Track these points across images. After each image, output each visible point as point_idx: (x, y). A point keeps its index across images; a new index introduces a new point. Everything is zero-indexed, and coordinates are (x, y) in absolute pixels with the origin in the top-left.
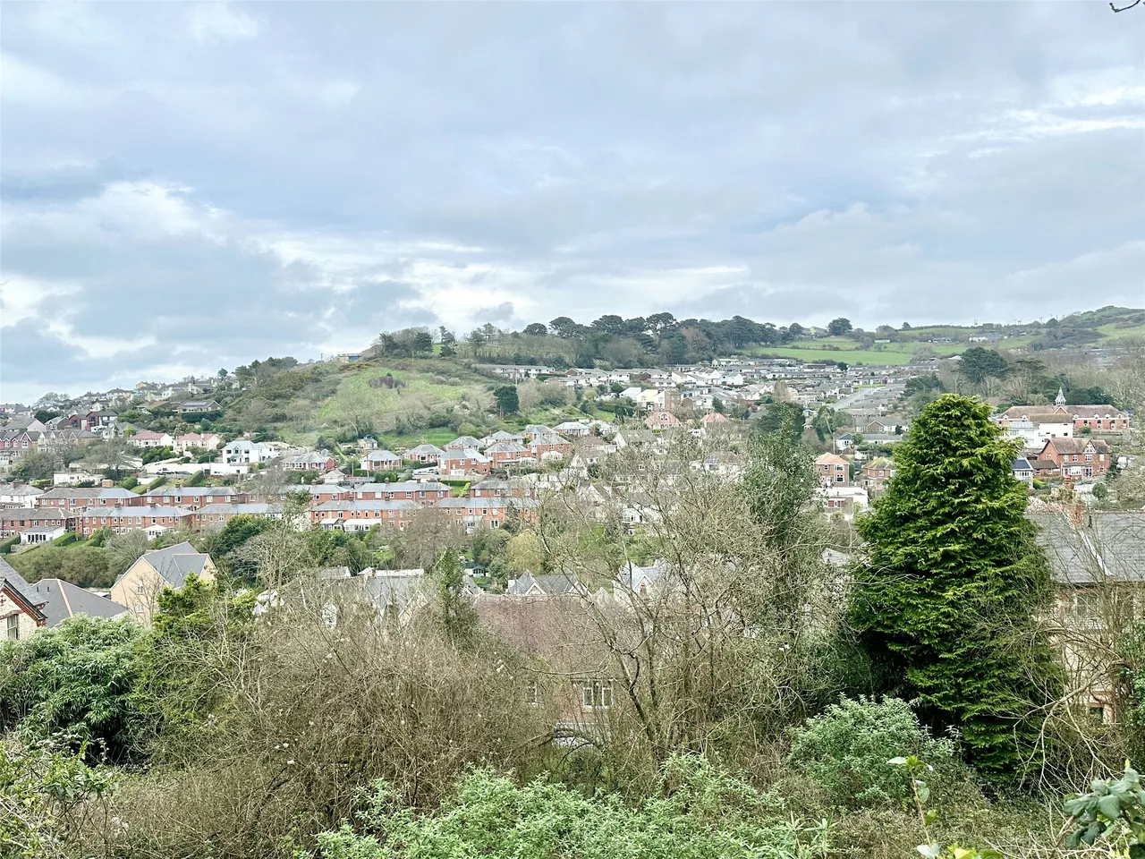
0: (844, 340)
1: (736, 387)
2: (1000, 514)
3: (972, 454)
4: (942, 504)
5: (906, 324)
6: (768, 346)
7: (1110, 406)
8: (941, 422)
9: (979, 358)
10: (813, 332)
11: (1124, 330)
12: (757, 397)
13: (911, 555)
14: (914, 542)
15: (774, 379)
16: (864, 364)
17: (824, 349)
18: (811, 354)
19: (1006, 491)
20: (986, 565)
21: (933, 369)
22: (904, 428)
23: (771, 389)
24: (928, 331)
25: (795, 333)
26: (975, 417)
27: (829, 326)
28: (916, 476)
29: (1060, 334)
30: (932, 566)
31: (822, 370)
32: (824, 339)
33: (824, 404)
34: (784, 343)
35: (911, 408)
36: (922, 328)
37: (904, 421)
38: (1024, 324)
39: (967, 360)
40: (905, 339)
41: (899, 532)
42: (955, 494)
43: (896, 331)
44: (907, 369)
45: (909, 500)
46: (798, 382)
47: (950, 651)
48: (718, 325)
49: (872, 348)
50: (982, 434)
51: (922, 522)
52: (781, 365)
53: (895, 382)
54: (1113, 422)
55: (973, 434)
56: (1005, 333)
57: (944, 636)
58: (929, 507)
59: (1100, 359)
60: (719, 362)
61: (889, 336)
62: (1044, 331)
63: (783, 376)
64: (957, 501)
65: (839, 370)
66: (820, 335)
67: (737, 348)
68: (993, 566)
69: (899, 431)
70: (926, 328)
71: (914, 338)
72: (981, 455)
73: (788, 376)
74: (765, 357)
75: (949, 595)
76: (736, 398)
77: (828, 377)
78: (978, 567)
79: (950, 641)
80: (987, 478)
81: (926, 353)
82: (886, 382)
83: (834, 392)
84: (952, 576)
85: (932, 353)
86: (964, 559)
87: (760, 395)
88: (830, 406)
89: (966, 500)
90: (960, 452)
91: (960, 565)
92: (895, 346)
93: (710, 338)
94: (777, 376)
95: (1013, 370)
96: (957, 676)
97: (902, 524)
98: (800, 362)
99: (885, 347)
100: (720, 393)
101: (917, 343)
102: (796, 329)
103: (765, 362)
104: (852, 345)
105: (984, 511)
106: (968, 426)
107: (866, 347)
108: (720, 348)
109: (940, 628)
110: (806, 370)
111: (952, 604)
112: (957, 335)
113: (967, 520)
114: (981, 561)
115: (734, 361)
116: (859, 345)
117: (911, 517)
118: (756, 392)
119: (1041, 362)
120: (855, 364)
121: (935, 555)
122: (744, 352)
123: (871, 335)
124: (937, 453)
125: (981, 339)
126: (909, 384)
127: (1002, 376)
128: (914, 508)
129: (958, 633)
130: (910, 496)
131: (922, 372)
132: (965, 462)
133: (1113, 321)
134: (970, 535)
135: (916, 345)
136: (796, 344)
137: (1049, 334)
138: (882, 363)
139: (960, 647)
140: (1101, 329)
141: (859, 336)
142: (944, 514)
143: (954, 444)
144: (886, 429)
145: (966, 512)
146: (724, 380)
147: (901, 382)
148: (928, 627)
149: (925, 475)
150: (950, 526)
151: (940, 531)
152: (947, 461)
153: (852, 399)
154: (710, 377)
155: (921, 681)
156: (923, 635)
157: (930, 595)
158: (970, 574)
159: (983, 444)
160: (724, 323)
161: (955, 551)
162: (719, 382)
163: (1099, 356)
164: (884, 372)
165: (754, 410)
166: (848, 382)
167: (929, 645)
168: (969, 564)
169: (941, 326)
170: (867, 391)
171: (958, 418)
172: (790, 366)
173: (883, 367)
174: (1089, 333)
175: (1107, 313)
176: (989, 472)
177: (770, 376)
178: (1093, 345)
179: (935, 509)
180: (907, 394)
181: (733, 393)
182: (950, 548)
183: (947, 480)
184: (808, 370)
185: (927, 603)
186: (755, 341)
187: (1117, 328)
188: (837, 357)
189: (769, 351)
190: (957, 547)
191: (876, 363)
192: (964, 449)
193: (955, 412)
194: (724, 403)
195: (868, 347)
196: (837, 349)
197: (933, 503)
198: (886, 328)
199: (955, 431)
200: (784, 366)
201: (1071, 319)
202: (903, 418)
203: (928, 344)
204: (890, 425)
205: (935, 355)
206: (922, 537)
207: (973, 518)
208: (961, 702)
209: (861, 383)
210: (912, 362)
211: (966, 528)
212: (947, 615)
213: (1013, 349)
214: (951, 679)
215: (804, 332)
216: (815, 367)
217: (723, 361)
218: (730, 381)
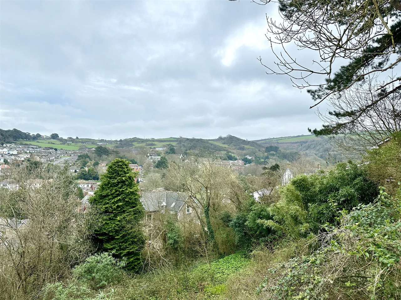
0: (56, 141)
1: (14, 155)
2: (132, 193)
3: (125, 176)
4: (116, 191)
5: (77, 137)
6: (27, 141)
7: (136, 164)
8: (116, 167)
9: (101, 149)
10: (45, 137)
11: (139, 144)
12: (23, 159)
13: (107, 208)
14: (108, 203)
15: (30, 153)
16: (63, 149)
17: (49, 143)
18: (44, 145)
19: (134, 186)
20: (129, 208)
21: (86, 152)
22: (77, 171)
23: (29, 156)
24: (84, 140)
25: (38, 137)
26: (126, 165)
27: (51, 136)
28: (109, 183)
29: (123, 144)
30: (113, 210)
31: (48, 151)
32: (49, 140)
33: (49, 162)
34: (34, 140)
35: (80, 164)
36: (82, 139)
37: (77, 168)
38: (113, 140)
39: (97, 150)
40: (77, 142)
41: (103, 201)
42: (120, 188)
43: (74, 139)
44: (78, 151)
45: (106, 190)
46: (39, 154)
47: (118, 236)
48: (6, 131)
49: (66, 144)
50: (128, 170)
51: (110, 197)
52: (32, 148)
53: (74, 156)
54: (137, 169)
55: (126, 170)
56: (108, 142)
57: (117, 231)
58: (112, 192)
59: (134, 152)
60: (6, 145)
61: (72, 140)
62: (119, 143)
63: (33, 152)
64: (121, 190)
65: (54, 151)
66: (47, 138)
67: (14, 140)
68: (130, 208)
69: (76, 172)
70: (84, 139)
71: (80, 142)
72: (128, 176)
73: (35, 152)
74: (26, 144)
75: (118, 218)
76: (14, 159)
77: (50, 153)
78: (126, 209)
79: (118, 233)
80: (129, 183)
81: (84, 147)
82: (71, 155)
83: (53, 158)
84: (119, 213)
85: (85, 147)
86: (122, 207)
87: (24, 158)
88: (52, 163)
89: (124, 189)
90: (122, 175)
91: (121, 209)
92: (73, 144)
93: (3, 136)
94: (31, 152)
95: (111, 153)
96: (119, 243)
97: (103, 198)
98: (40, 147)
99: (70, 144)
100: (7, 157)
101: (81, 143)
102: (38, 136)
103: (26, 146)
104: (58, 142)
105: (129, 192)
106: (124, 168)
107: (64, 144)
108: (7, 140)
109: (116, 229)
110: (42, 150)
111: (119, 221)
112: (93, 142)
113: (124, 195)
114: (127, 207)
115: (13, 145)
116: (61, 143)
117: (107, 196)
118: (23, 157)
119: (119, 151)
120: (60, 149)
121: (114, 207)
122: (17, 142)
123: (65, 140)
124: (115, 176)
125: (101, 144)
126: (79, 156)
127: (108, 155)
128: (108, 193)
129: (121, 230)
130: (106, 189)
131: (83, 153)
132: (124, 178)
133: (136, 141)
134: (125, 200)
135: (80, 144)
136: (38, 141)
137: (120, 143)
138: (70, 149)
139: (121, 234)
140: (133, 143)
141: (61, 140)
142: (117, 194)
143: (120, 173)
144: (71, 171)
145: (123, 193)
146: (9, 152)
147: (76, 156)
148: (112, 229)
149: (111, 183)
150: (119, 198)
151: (116, 199)
152: (118, 178)
153: (59, 161)
154: (3, 151)
155: (109, 247)
156: (110, 232)
157: (113, 219)
158: (124, 211)
159: (128, 173)
160: (9, 131)
161: (120, 205)
162: (7, 153)
163: (133, 151)
164: (70, 152)
165: (22, 164)
166: (58, 155)
167: (112, 235)
168: (124, 209)
169: (88, 139)
170: (64, 158)
171: (121, 165)
172: (36, 148)
173: (70, 151)
174: (130, 144)
175: (135, 139)
176: (130, 181)
177: (28, 152)
178: (131, 147)
179: (114, 193)
180: (78, 160)
181: (13, 157)
182: (119, 204)
183: (118, 184)
184: (43, 150)
185: (111, 222)
186: (22, 138)
187: (137, 143)
188: (54, 146)
189: (28, 143)
190: (121, 204)
191: (68, 149)
192: (123, 174)
193: (120, 164)
194: (9, 161)
195: (65, 144)
196: (54, 144)
197: (114, 191)
198: (71, 138)
199: (120, 169)
200: (34, 148)
201: (126, 140)
202: (77, 167)
203: (84, 144)
204: (73, 169)
205: (86, 148)
206: (110, 202)
207: (125, 195)
208: (121, 251)
209: (62, 155)
210: (79, 149)
211: (123, 198)
212: (118, 225)
213: (110, 147)
214: (118, 244)
215: (42, 137)
216: (46, 149)
217: (8, 145)
218: (11, 153)
